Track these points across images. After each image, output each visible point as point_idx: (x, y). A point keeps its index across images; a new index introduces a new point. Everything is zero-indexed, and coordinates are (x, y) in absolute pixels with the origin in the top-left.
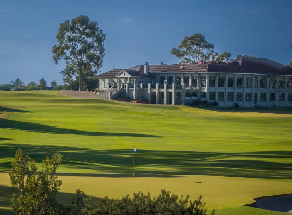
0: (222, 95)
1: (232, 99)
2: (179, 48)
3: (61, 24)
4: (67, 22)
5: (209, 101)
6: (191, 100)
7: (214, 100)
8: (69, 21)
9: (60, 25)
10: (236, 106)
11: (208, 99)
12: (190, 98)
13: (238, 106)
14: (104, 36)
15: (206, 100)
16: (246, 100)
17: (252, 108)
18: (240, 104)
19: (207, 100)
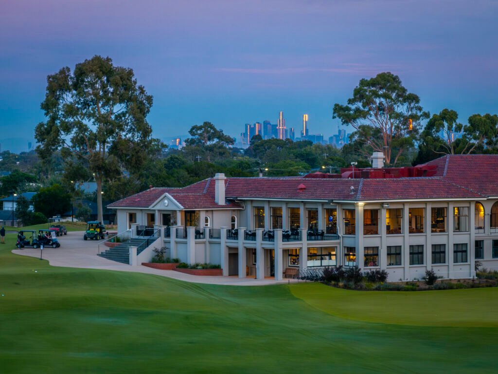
0: (395, 254)
1: (421, 261)
2: (348, 104)
3: (49, 77)
4: (65, 73)
5: (364, 270)
6: (321, 266)
7: (375, 265)
8: (69, 70)
9: (48, 80)
10: (429, 279)
11: (361, 265)
12: (319, 261)
13: (436, 278)
14: (149, 99)
15: (356, 267)
16: (456, 261)
17: (469, 279)
18: (441, 271)
19: (360, 267)
